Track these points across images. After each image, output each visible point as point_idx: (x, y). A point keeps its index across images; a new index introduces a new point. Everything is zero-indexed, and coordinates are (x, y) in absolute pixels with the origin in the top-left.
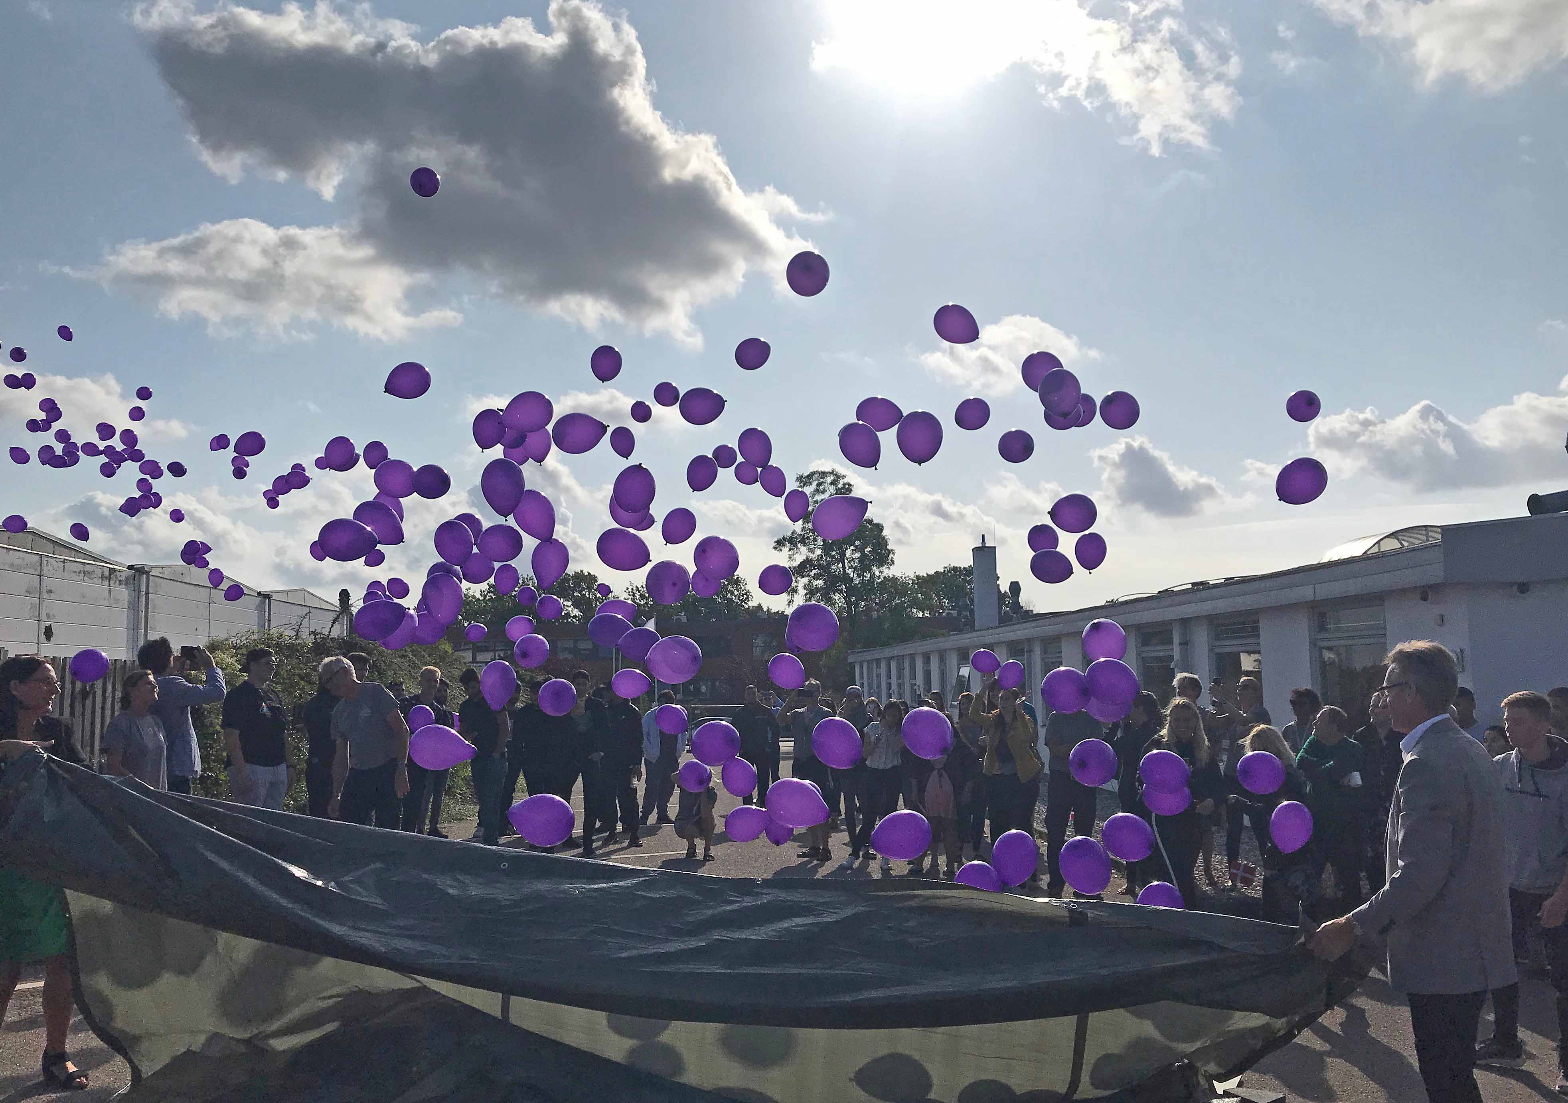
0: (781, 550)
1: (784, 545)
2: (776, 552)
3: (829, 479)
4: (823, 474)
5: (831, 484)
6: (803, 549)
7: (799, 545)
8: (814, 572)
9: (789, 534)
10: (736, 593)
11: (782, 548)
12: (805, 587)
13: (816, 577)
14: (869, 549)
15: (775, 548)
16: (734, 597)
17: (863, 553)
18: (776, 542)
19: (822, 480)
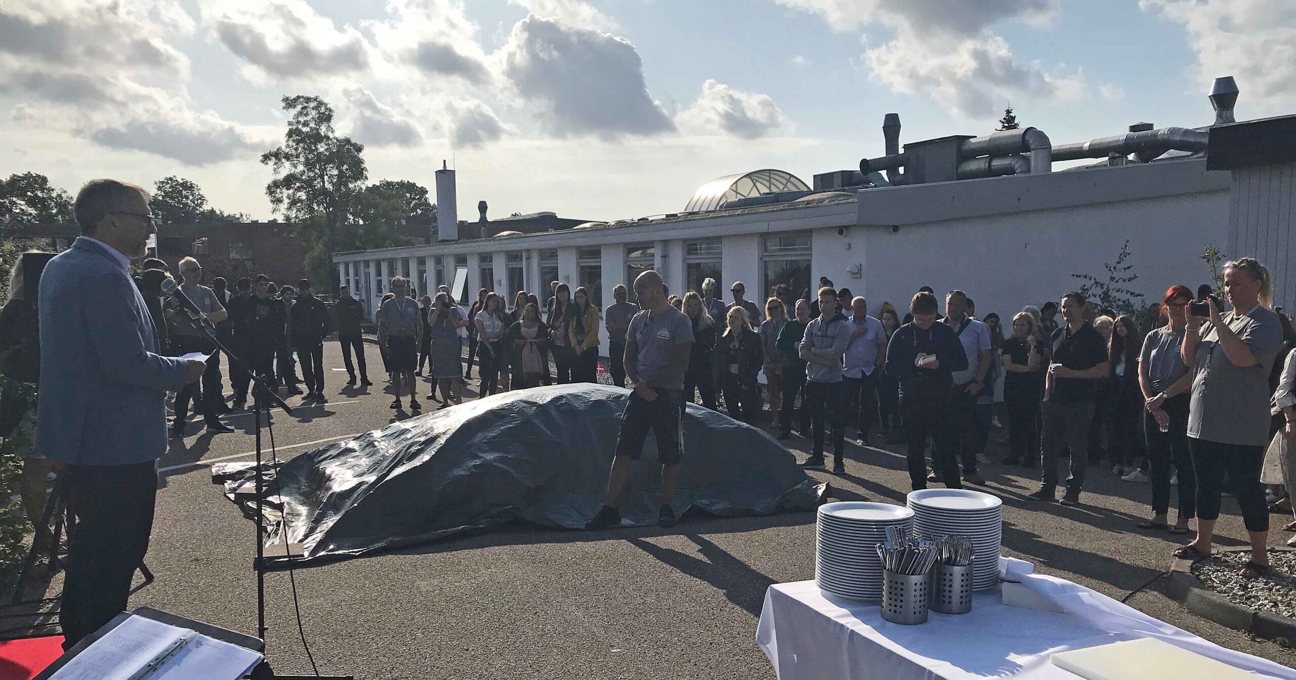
0: (267, 163)
1: (270, 159)
2: (263, 165)
3: (312, 105)
4: (308, 100)
5: (313, 109)
6: (287, 164)
7: (283, 160)
8: (298, 184)
9: (275, 150)
10: (191, 197)
11: (268, 162)
12: (289, 197)
13: (299, 189)
14: (345, 167)
15: (263, 162)
16: (189, 202)
17: (341, 171)
18: (262, 156)
19: (306, 105)
